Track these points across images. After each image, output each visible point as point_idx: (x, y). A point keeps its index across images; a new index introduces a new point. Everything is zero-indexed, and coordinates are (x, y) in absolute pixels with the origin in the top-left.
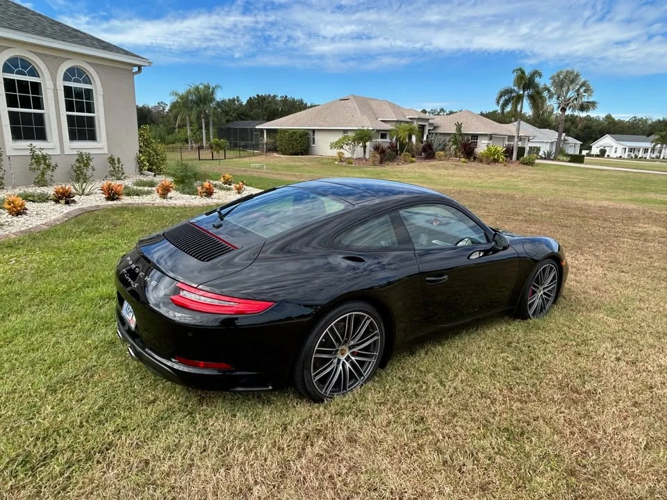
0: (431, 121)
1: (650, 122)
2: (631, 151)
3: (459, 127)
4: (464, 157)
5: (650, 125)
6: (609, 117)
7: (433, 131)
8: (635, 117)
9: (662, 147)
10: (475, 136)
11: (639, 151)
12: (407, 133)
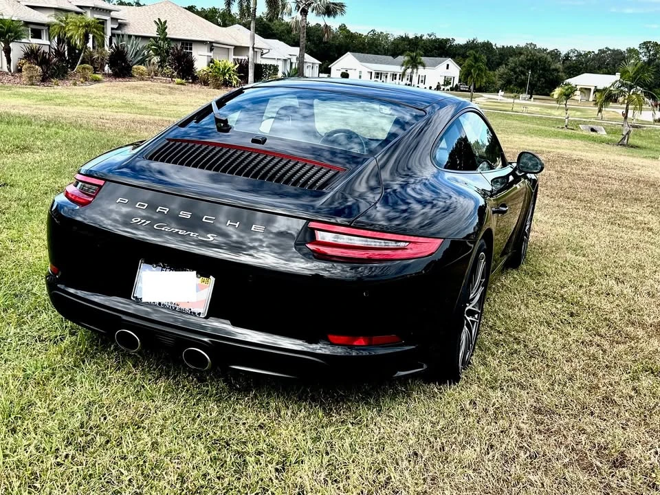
0: (114, 14)
1: (391, 39)
2: (377, 77)
3: (162, 27)
4: (179, 76)
5: (393, 43)
6: (343, 28)
7: (119, 32)
8: (373, 31)
9: (412, 72)
10: (188, 43)
11: (386, 77)
12: (82, 31)
